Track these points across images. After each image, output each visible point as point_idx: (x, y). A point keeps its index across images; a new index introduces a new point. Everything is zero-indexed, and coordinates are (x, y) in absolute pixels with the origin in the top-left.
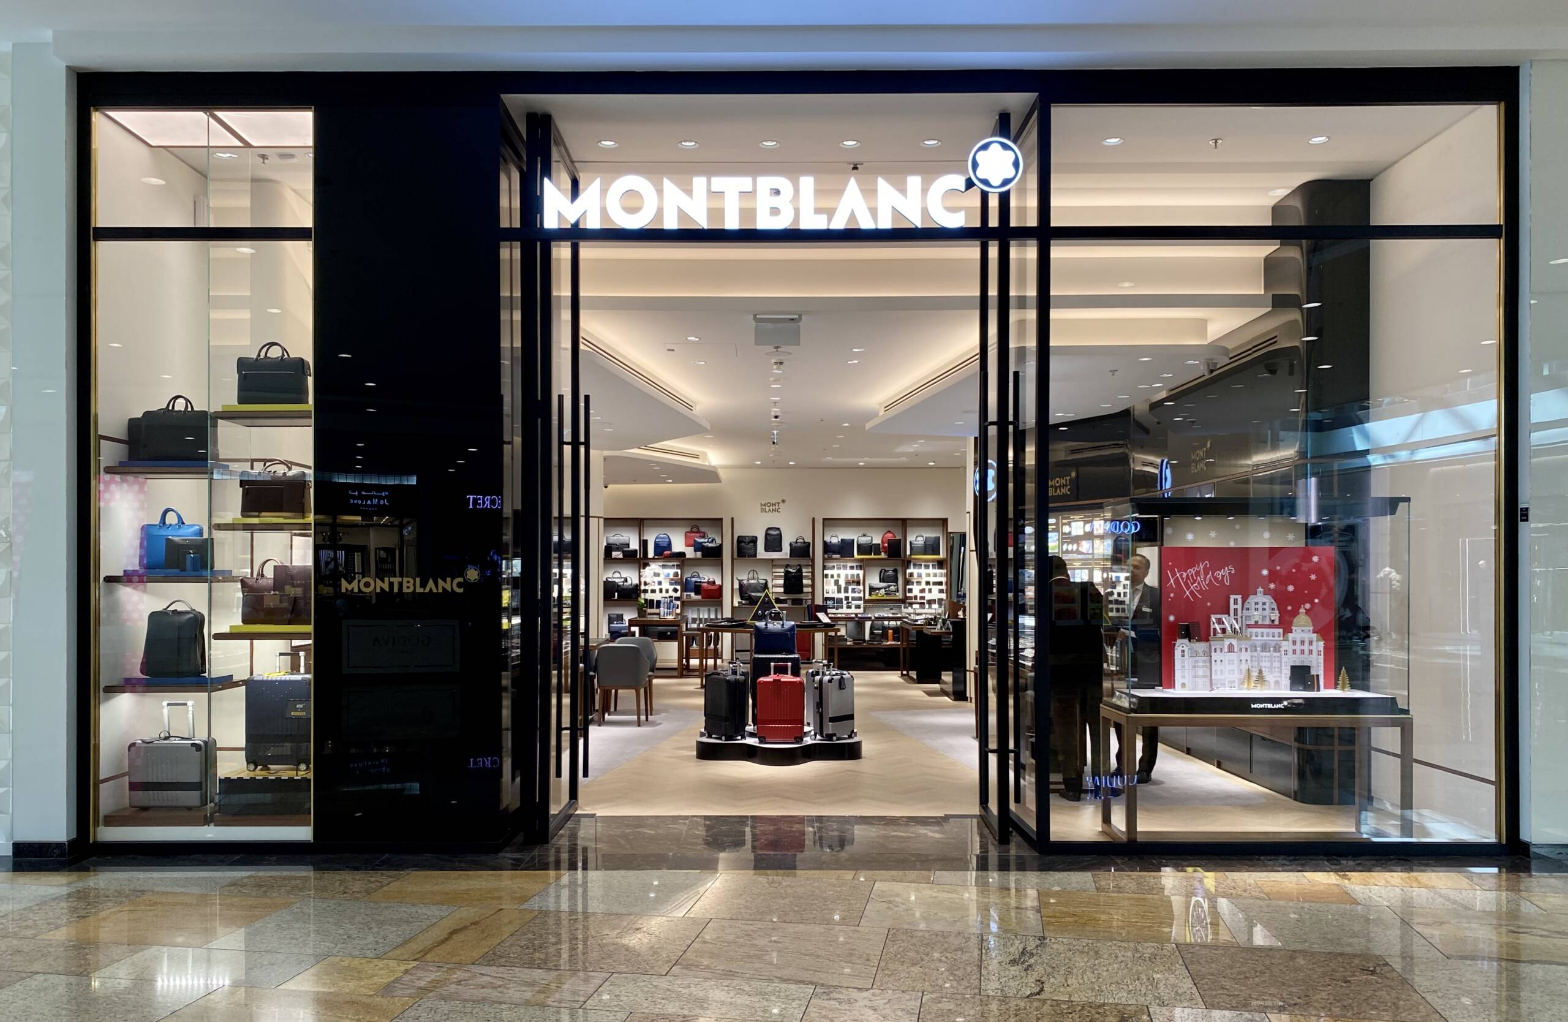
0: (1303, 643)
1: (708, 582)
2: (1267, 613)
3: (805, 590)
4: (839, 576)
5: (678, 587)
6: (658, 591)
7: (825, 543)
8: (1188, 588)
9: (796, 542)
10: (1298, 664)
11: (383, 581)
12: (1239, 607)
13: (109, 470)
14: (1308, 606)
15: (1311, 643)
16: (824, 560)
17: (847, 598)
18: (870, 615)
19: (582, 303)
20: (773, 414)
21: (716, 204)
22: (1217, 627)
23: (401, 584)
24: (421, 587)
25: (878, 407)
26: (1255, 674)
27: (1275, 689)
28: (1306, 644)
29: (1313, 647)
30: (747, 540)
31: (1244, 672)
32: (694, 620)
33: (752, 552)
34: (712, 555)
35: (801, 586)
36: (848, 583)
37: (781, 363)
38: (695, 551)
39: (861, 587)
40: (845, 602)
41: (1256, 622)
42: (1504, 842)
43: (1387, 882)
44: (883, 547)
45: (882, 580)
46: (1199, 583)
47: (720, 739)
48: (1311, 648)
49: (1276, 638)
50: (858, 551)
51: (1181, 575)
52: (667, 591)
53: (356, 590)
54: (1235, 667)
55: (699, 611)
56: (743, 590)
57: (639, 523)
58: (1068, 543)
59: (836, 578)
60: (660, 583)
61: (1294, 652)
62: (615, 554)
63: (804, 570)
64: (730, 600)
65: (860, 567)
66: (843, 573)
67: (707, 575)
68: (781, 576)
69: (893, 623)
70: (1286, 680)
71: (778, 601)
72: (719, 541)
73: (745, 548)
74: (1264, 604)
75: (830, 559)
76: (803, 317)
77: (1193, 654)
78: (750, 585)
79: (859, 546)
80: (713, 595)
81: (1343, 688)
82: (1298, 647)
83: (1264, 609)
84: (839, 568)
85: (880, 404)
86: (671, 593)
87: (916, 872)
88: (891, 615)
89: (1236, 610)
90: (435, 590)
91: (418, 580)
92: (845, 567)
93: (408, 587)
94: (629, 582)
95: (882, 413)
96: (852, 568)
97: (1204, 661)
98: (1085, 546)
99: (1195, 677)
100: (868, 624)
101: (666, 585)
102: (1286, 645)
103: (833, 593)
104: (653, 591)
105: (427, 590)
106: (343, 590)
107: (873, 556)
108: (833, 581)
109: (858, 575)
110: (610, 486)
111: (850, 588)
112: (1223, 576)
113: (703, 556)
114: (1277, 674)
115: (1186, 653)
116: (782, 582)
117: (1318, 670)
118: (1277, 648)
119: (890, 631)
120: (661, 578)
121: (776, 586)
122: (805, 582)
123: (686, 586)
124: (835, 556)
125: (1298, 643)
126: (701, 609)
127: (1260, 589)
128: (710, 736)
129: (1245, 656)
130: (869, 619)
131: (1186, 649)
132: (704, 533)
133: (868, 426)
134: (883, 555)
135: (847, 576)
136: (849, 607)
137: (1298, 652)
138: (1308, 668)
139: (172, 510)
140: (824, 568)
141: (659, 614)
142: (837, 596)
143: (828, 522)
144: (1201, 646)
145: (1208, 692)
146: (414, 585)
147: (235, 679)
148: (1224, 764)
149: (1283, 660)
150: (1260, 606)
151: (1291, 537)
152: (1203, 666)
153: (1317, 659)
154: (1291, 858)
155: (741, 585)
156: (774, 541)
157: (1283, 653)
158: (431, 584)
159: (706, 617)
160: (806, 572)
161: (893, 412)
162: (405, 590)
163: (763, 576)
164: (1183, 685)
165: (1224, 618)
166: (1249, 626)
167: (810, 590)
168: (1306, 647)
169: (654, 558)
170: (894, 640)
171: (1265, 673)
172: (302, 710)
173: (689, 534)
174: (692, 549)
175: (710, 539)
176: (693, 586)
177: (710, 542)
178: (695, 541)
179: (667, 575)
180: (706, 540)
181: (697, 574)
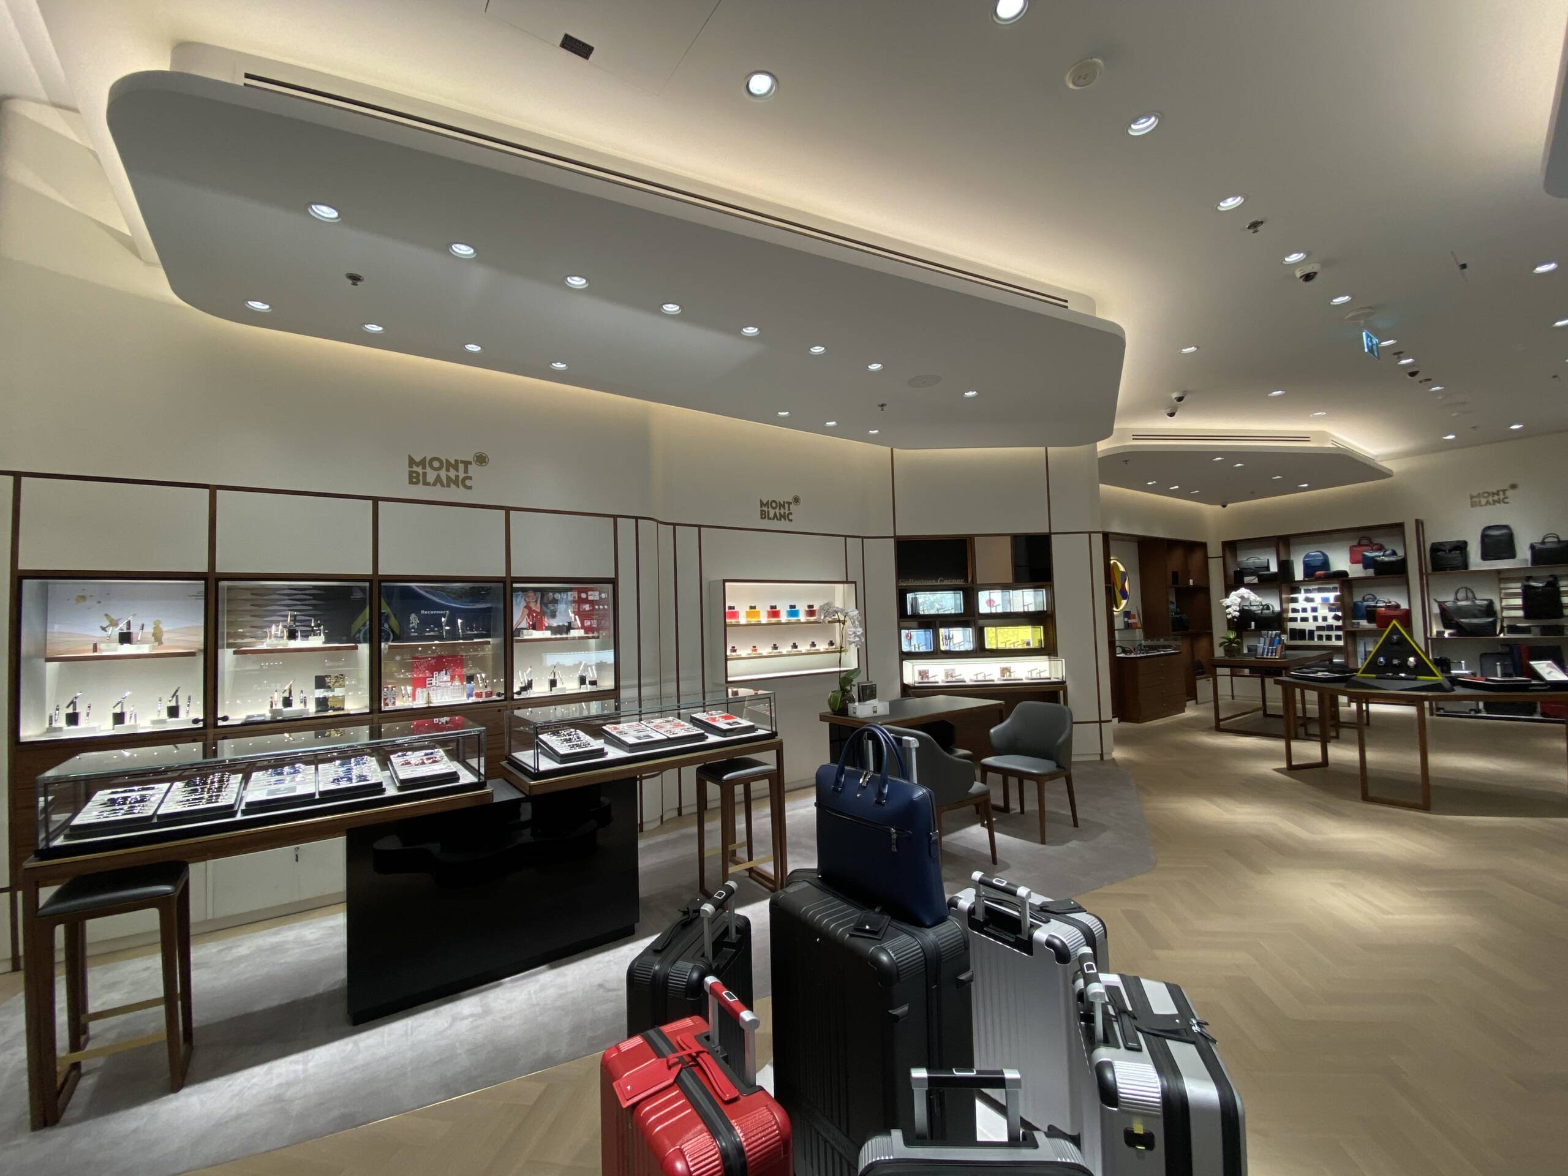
1: (1387, 607)
5: (1339, 614)
6: (1311, 620)
30: (1448, 547)
33: (1459, 562)
34: (1391, 571)
38: (1366, 567)
52: (1324, 619)
56: (1446, 616)
60: (1314, 610)
64: (1427, 628)
67: (1388, 598)
68: (1517, 594)
72: (1400, 553)
73: (1445, 559)
78: (1460, 608)
86: (1331, 621)
94: (1271, 609)
101: (1323, 612)
104: (1304, 619)
110: (1229, 505)
113: (1376, 574)
120: (1316, 604)
132: (1378, 544)
155: (1443, 609)
156: (1499, 545)
163: (1483, 595)
169: (1304, 581)
173: (1355, 549)
174: (1360, 566)
175: (1387, 553)
176: (1364, 612)
177: (1386, 556)
178: (1364, 555)
179: (1325, 600)
180: (1382, 553)
181: (1372, 597)
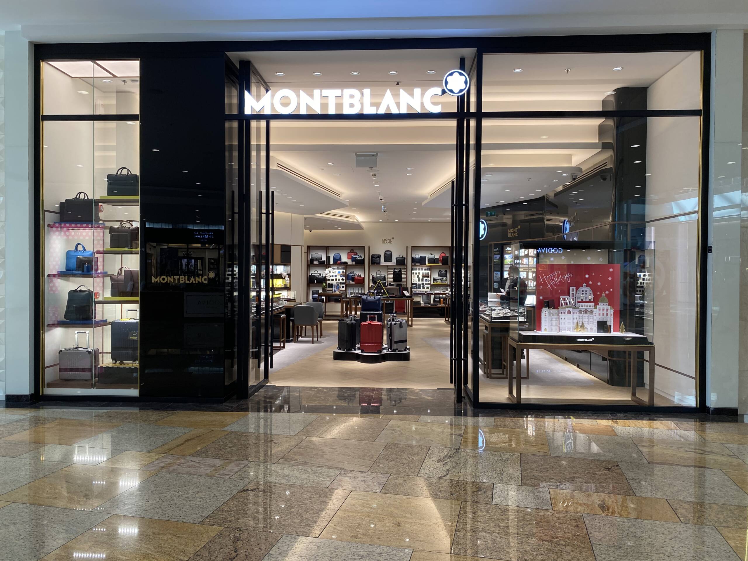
0: (603, 310)
1: (358, 276)
2: (587, 295)
3: (403, 280)
4: (419, 273)
5: (344, 278)
6: (335, 280)
7: (412, 258)
8: (549, 283)
9: (399, 258)
10: (601, 320)
11: (171, 277)
12: (574, 292)
13: (49, 226)
14: (607, 292)
15: (607, 310)
16: (412, 266)
17: (423, 284)
18: (432, 292)
19: (271, 148)
20: (380, 198)
21: (324, 101)
22: (563, 302)
23: (179, 279)
24: (188, 280)
25: (428, 195)
26: (580, 324)
27: (591, 332)
28: (605, 310)
29: (609, 312)
30: (376, 256)
31: (575, 323)
32: (351, 293)
33: (378, 262)
34: (360, 263)
35: (401, 278)
36: (423, 277)
37: (375, 175)
38: (352, 261)
39: (429, 279)
40: (422, 286)
41: (582, 300)
42: (698, 406)
43: (635, 425)
44: (440, 260)
45: (439, 275)
46: (555, 281)
47: (344, 350)
48: (607, 312)
49: (591, 308)
50: (428, 262)
51: (546, 277)
52: (339, 280)
53: (159, 282)
54: (571, 321)
55: (354, 289)
56: (374, 280)
57: (326, 248)
58: (517, 259)
59: (418, 274)
60: (336, 276)
61: (599, 314)
62: (315, 263)
63: (402, 271)
64: (368, 284)
65: (429, 269)
66: (421, 272)
67: (358, 273)
68: (391, 273)
69: (444, 296)
70: (595, 328)
71: (390, 285)
72: (363, 257)
73: (375, 260)
74: (586, 291)
75: (415, 265)
76: (378, 154)
77: (551, 315)
78: (377, 277)
79: (429, 259)
80: (360, 282)
81: (622, 332)
82: (601, 312)
83: (586, 294)
84: (419, 270)
85: (429, 194)
86: (341, 281)
87: (412, 416)
88: (442, 292)
89: (573, 294)
90: (194, 282)
91: (186, 277)
92: (422, 269)
93: (182, 281)
94: (322, 275)
95: (429, 197)
96: (425, 270)
97: (556, 318)
98: (525, 261)
99: (551, 326)
100: (433, 296)
101: (338, 277)
102: (595, 311)
103: (416, 281)
104: (333, 280)
105: (191, 282)
106: (153, 282)
107: (435, 264)
108: (416, 276)
109: (428, 273)
110: (312, 231)
111: (424, 279)
112: (567, 278)
113: (356, 264)
114: (591, 325)
115: (547, 314)
116: (392, 276)
117: (610, 323)
118: (591, 312)
119: (442, 300)
120: (336, 274)
121: (390, 277)
122: (403, 276)
123: (348, 277)
124: (417, 264)
125: (601, 310)
126: (355, 288)
127: (585, 284)
128: (340, 349)
129: (576, 316)
130: (432, 294)
131: (547, 312)
132: (356, 253)
133: (423, 204)
134: (440, 264)
135: (423, 273)
136: (424, 288)
137: (601, 314)
138: (605, 322)
139: (80, 244)
140: (412, 269)
141: (332, 290)
142: (418, 283)
143: (414, 248)
144: (555, 311)
145: (557, 333)
146: (185, 279)
147: (108, 321)
148: (581, 365)
149: (594, 318)
150: (584, 292)
151: (601, 259)
152: (556, 321)
153: (610, 318)
154: (594, 412)
155: (373, 278)
156: (388, 257)
157: (594, 315)
158: (192, 279)
159: (357, 292)
160: (403, 271)
161: (434, 197)
162: (181, 282)
163: (383, 273)
164: (546, 329)
165: (566, 297)
166: (579, 302)
167: (405, 280)
168: (605, 312)
169: (333, 265)
170: (443, 304)
171: (585, 324)
172: (135, 336)
173: (349, 254)
176: (351, 278)
177: (359, 257)
178: (352, 256)
179: (339, 272)
181: (354, 272)
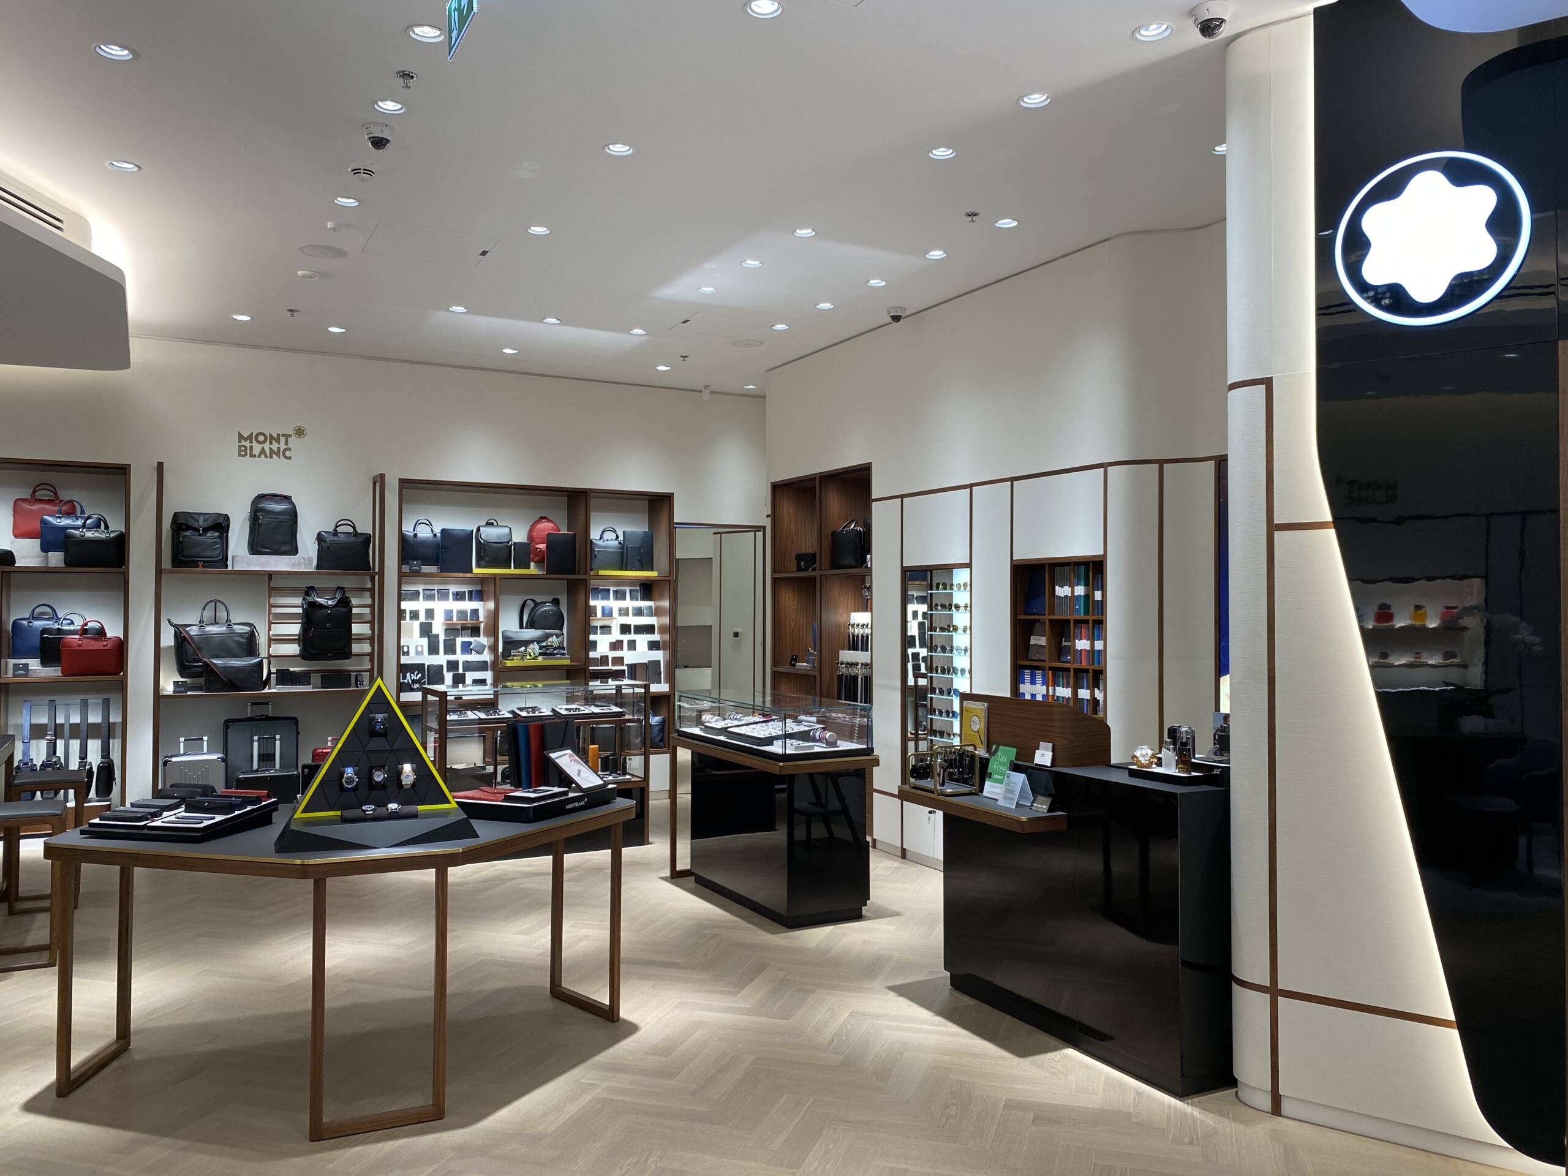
1: (84, 631)
3: (356, 648)
4: (430, 613)
7: (403, 538)
9: (335, 533)
16: (401, 575)
17: (453, 665)
30: (201, 523)
32: (39, 731)
33: (213, 554)
34: (96, 560)
35: (348, 638)
36: (452, 631)
38: (45, 548)
39: (483, 640)
40: (447, 674)
44: (533, 551)
45: (529, 623)
50: (479, 558)
55: (53, 707)
56: (188, 653)
59: (424, 619)
63: (354, 601)
64: (150, 679)
65: (480, 596)
66: (440, 607)
67: (79, 614)
68: (291, 616)
71: (285, 677)
72: (116, 526)
73: (193, 545)
75: (416, 573)
78: (207, 638)
79: (481, 547)
80: (97, 666)
92: (443, 595)
96: (459, 596)
103: (418, 653)
108: (416, 625)
109: (475, 612)
111: (459, 640)
113: (68, 562)
116: (295, 629)
121: (282, 638)
122: (357, 629)
123: (12, 641)
124: (426, 569)
126: (60, 700)
132: (71, 502)
134: (533, 569)
135: (449, 614)
140: (402, 595)
142: (429, 660)
143: (412, 489)
155: (182, 639)
156: (274, 529)
159: (76, 719)
160: (359, 606)
163: (242, 616)
173: (27, 506)
174: (35, 543)
175: (89, 522)
176: (36, 641)
177: (89, 529)
178: (44, 522)
180: (79, 522)
181: (49, 610)
